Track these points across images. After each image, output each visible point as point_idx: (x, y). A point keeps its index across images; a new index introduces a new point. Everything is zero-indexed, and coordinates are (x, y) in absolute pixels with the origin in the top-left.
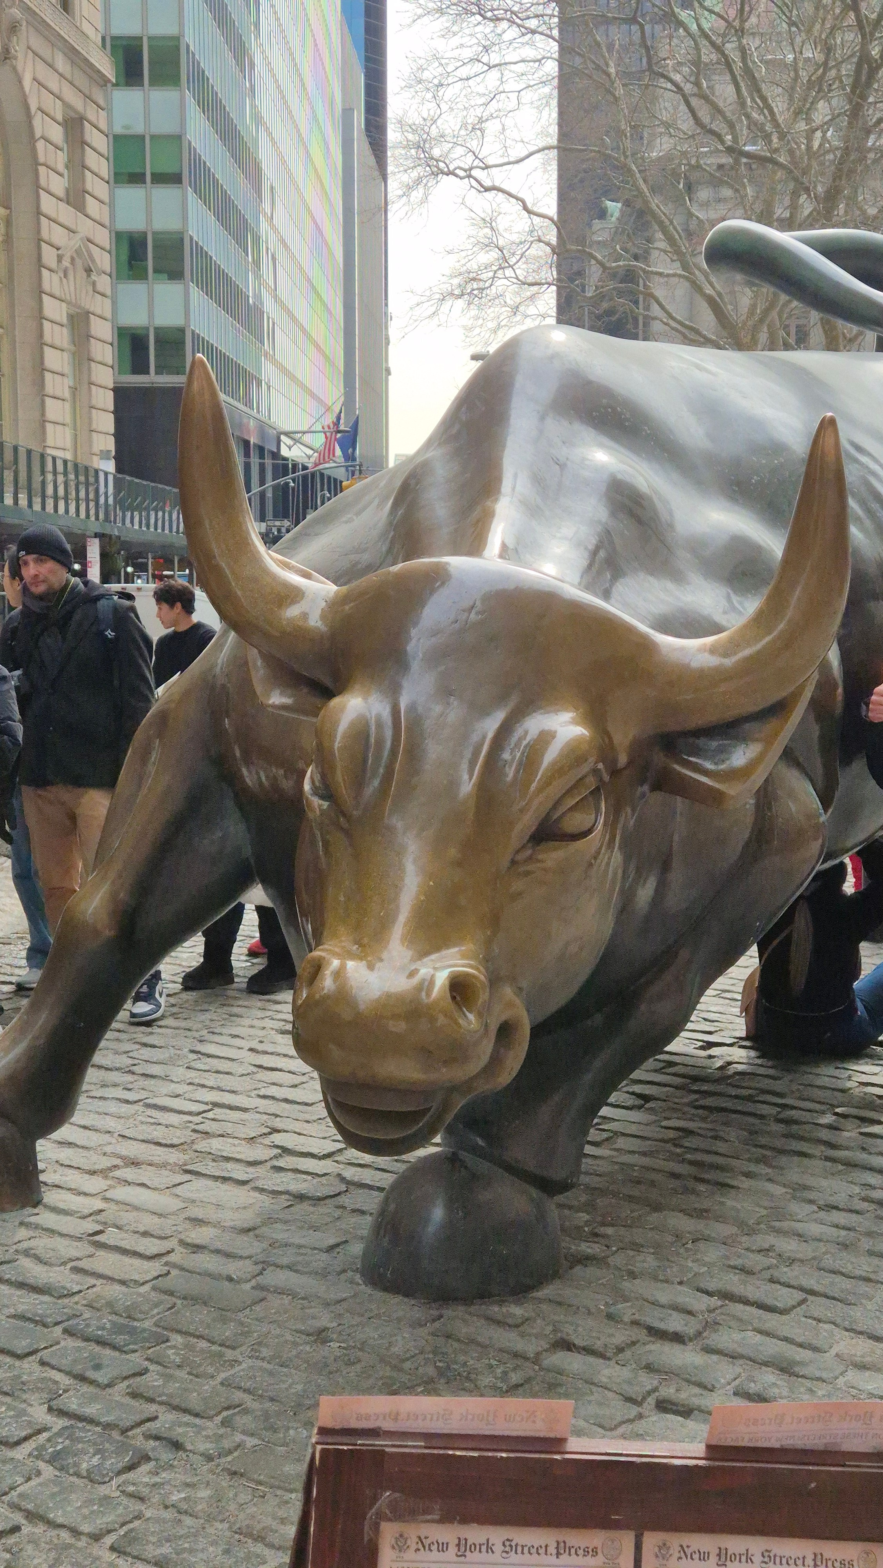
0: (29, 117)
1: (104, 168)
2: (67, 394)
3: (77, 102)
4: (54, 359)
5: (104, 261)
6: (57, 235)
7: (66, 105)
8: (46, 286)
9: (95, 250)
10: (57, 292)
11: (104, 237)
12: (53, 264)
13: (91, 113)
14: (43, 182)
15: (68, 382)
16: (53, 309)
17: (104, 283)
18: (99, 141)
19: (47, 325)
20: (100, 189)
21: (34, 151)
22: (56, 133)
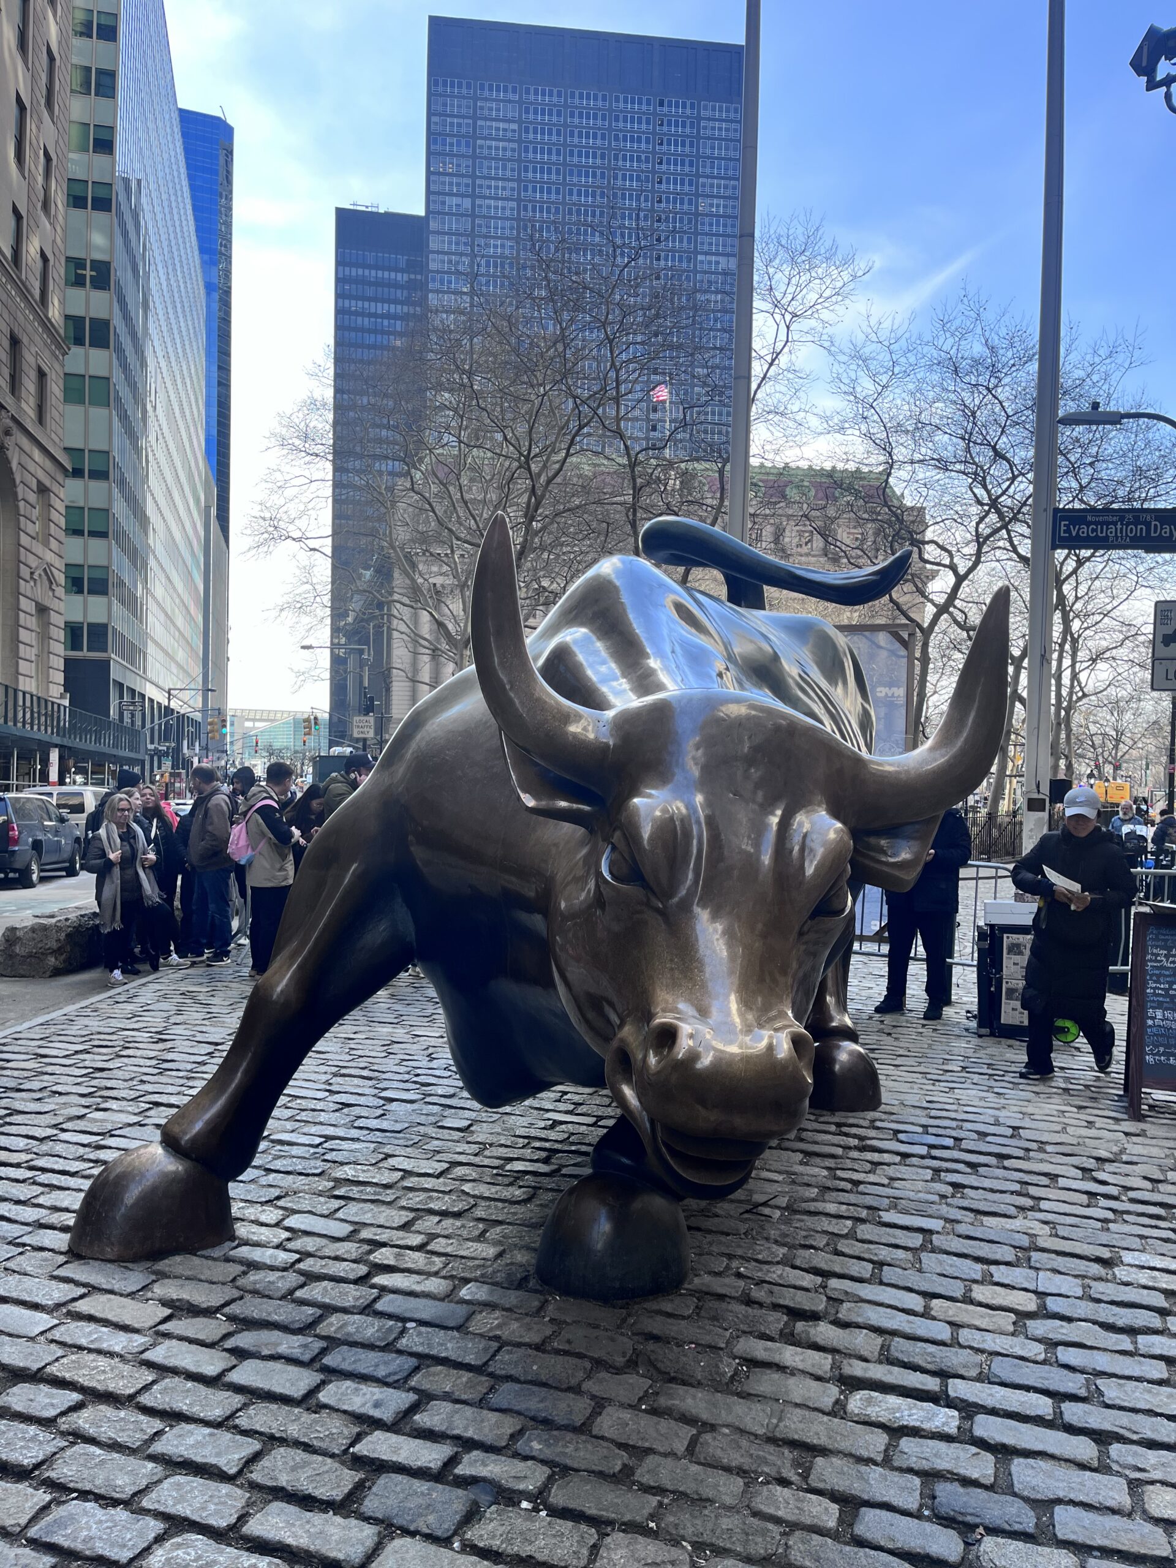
0: (15, 486)
1: (62, 522)
2: (33, 658)
3: (47, 482)
4: (24, 635)
5: (61, 578)
6: (33, 561)
7: (39, 482)
8: (22, 590)
9: (56, 572)
10: (29, 594)
11: (59, 564)
12: (28, 577)
13: (55, 488)
14: (22, 526)
15: (34, 651)
16: (25, 604)
17: (60, 592)
18: (60, 506)
19: (22, 615)
20: (61, 535)
21: (17, 507)
22: (32, 497)
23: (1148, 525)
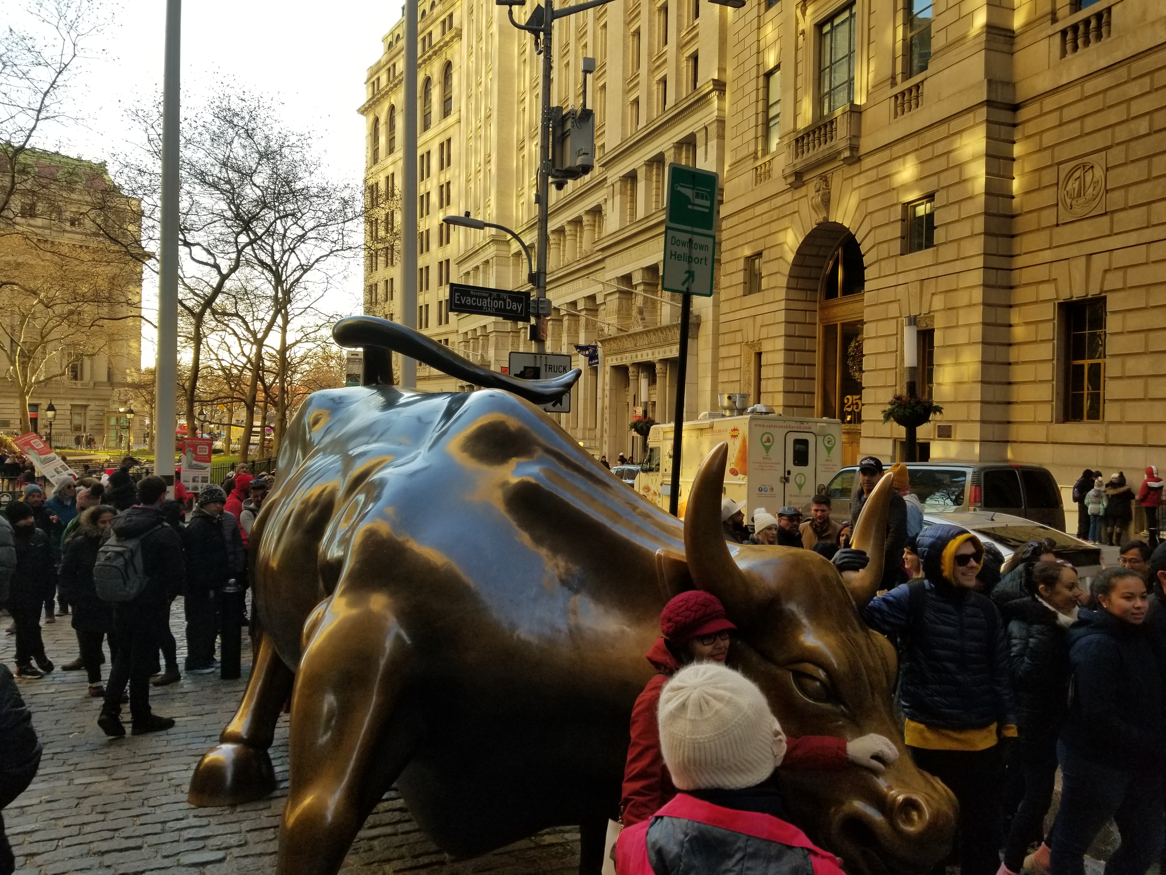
23: (505, 301)
